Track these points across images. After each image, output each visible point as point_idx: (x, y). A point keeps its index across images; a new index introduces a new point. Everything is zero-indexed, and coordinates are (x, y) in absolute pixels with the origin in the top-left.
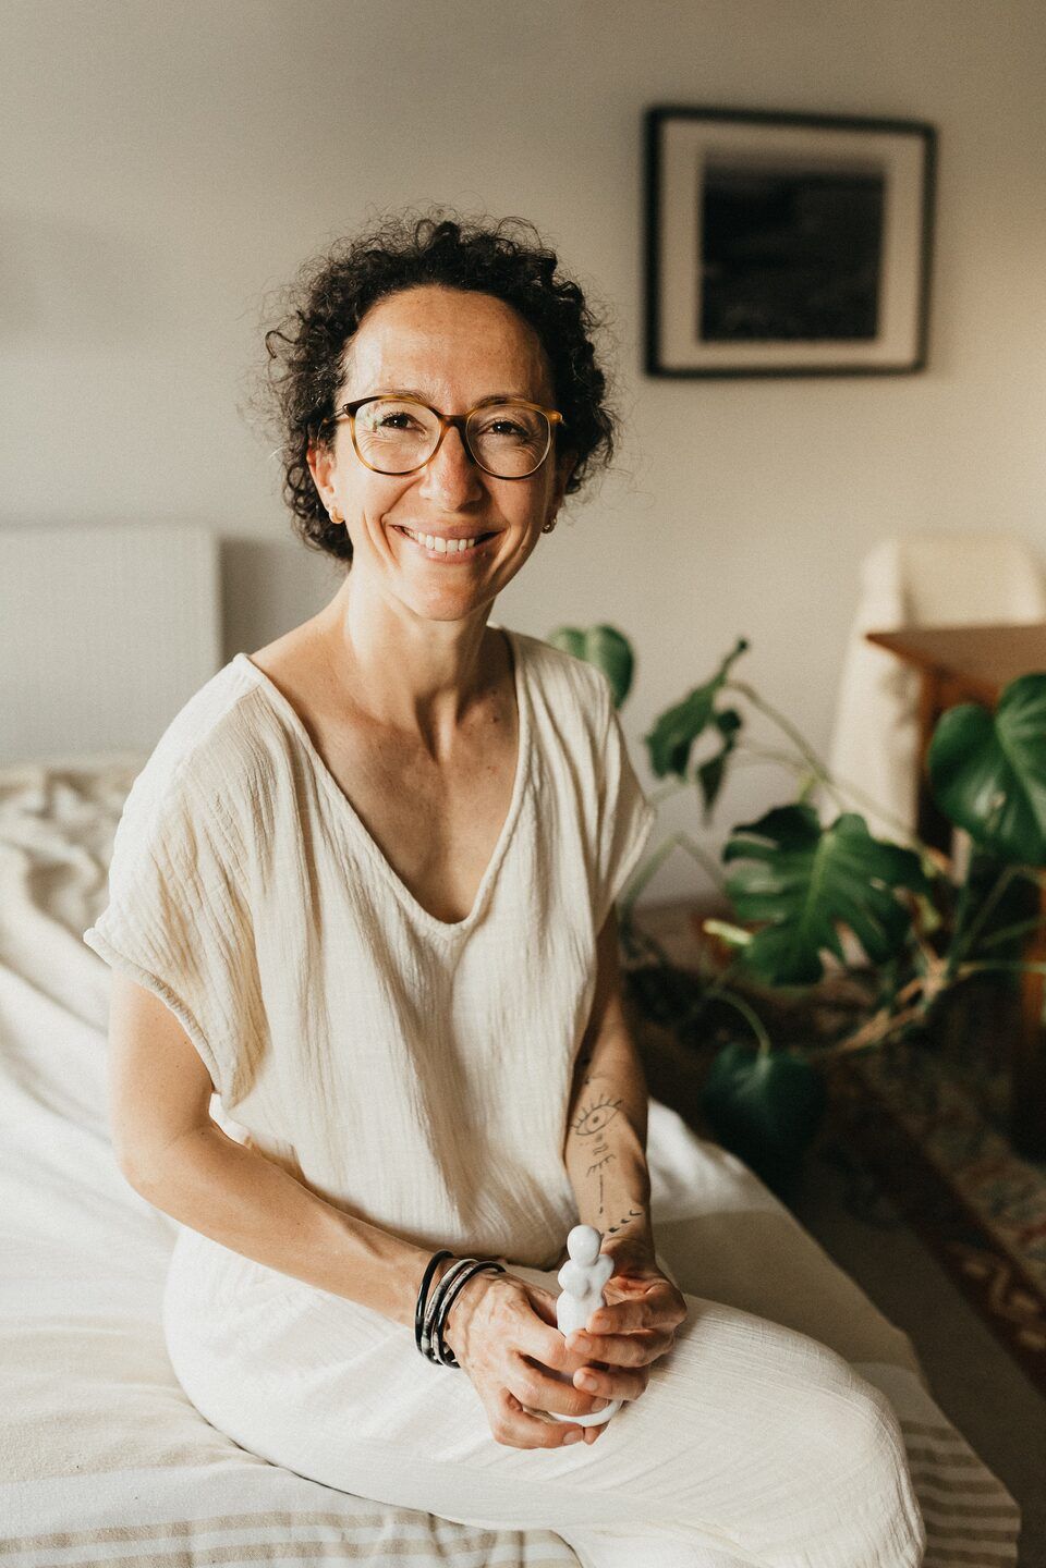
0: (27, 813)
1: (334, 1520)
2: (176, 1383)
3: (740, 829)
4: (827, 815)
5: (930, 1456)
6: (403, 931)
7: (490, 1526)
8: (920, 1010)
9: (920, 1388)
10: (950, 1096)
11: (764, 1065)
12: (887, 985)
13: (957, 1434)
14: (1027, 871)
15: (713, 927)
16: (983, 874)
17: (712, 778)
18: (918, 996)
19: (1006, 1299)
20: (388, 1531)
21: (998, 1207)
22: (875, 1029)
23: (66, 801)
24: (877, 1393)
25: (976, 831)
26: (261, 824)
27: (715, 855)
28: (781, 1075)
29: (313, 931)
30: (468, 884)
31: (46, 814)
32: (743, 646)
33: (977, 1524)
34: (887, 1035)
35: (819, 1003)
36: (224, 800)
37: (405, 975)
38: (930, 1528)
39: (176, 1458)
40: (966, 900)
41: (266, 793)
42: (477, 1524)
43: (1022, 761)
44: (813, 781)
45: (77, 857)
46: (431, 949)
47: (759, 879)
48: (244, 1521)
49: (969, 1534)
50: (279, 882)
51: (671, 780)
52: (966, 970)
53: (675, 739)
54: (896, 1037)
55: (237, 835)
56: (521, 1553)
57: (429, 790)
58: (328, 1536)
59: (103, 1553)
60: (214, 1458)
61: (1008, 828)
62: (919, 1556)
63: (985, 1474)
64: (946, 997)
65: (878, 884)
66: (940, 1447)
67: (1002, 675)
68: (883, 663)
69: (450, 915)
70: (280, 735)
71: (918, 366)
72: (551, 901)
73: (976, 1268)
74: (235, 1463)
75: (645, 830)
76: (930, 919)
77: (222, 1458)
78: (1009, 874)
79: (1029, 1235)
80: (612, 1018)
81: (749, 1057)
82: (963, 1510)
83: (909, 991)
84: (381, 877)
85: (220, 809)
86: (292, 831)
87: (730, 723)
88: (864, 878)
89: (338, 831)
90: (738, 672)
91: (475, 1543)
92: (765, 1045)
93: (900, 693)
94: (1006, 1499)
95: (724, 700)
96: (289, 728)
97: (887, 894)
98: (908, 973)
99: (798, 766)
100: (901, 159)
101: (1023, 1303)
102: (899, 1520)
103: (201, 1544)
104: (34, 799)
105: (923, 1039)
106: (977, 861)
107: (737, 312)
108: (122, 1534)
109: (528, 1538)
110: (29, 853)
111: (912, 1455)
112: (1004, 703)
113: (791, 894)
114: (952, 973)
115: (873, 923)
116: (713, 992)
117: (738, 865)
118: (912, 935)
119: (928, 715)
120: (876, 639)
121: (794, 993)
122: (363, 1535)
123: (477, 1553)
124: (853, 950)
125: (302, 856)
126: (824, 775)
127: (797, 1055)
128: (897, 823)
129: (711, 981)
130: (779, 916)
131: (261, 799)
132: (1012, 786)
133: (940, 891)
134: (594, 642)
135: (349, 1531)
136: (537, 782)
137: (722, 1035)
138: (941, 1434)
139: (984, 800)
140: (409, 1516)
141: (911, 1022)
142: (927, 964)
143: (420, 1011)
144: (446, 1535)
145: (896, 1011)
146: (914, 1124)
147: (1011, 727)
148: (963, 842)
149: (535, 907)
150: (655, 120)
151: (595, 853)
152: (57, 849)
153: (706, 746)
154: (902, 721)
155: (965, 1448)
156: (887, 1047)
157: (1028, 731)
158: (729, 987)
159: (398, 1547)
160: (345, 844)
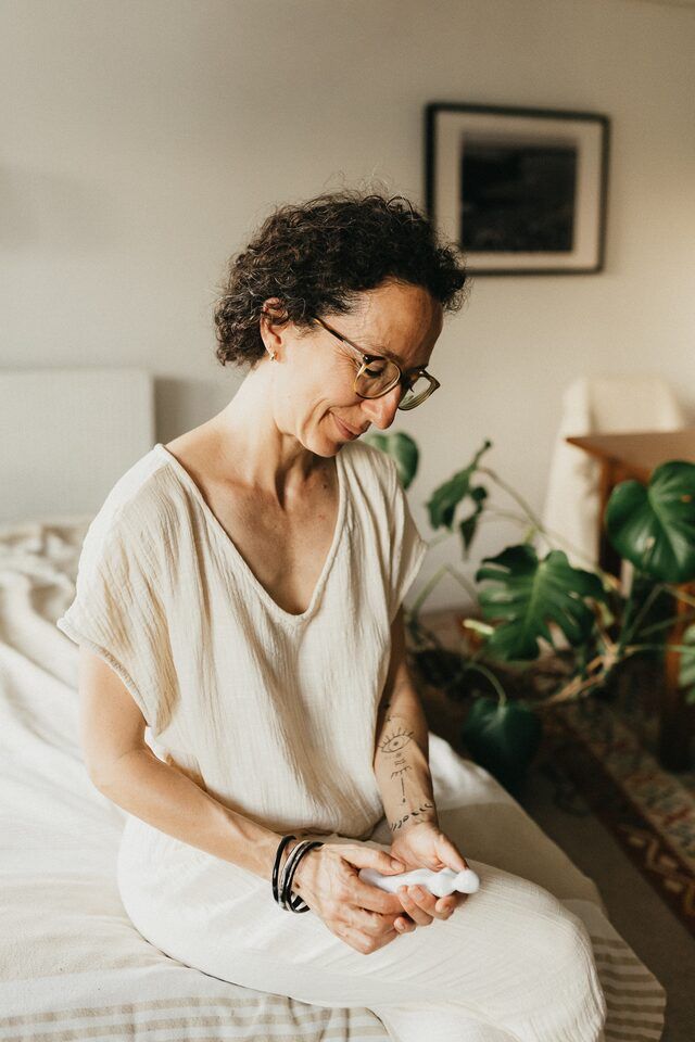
0: (30, 552)
1: (226, 1002)
2: (126, 916)
3: (486, 560)
4: (542, 552)
5: (608, 958)
6: (264, 620)
7: (327, 1005)
8: (601, 677)
9: (602, 916)
10: (620, 731)
11: (502, 711)
12: (580, 660)
13: (626, 944)
14: (668, 588)
15: (469, 624)
16: (641, 589)
17: (468, 529)
18: (600, 667)
19: (656, 860)
20: (262, 1009)
21: (651, 802)
22: (572, 689)
23: (55, 545)
24: (576, 919)
25: (636, 562)
26: (170, 551)
27: (471, 579)
28: (514, 718)
29: (206, 620)
30: (306, 589)
31: (42, 553)
32: (488, 445)
33: (639, 1002)
34: (581, 692)
35: (536, 672)
36: (145, 534)
37: (266, 648)
38: (609, 1005)
39: (124, 963)
40: (630, 606)
41: (173, 530)
42: (320, 1004)
43: (665, 517)
44: (533, 532)
45: (61, 580)
46: (283, 631)
47: (499, 592)
48: (169, 1003)
49: (634, 1009)
50: (183, 588)
51: (443, 530)
52: (630, 650)
53: (445, 504)
54: (586, 693)
55: (154, 557)
56: (347, 1023)
57: (279, 529)
58: (223, 1012)
59: (77, 1025)
60: (148, 963)
61: (657, 560)
62: (602, 1022)
63: (644, 970)
64: (617, 668)
65: (574, 595)
66: (614, 953)
67: (652, 463)
68: (578, 456)
69: (295, 610)
70: (183, 495)
71: (599, 269)
72: (361, 602)
73: (637, 841)
74: (164, 966)
75: (421, 558)
76: (608, 619)
77: (154, 963)
78: (657, 590)
79: (671, 819)
80: (402, 678)
81: (493, 706)
82: (629, 993)
83: (594, 664)
84: (250, 585)
85: (143, 541)
86: (190, 554)
87: (480, 494)
88: (565, 592)
89: (222, 555)
90: (484, 462)
91: (318, 1015)
92: (503, 699)
93: (588, 476)
94: (657, 986)
95: (476, 480)
96: (188, 489)
97: (580, 602)
98: (593, 653)
99: (524, 522)
100: (587, 137)
101: (667, 862)
102: (590, 999)
103: (140, 1018)
104: (35, 544)
105: (604, 695)
106: (636, 582)
107: (483, 234)
108: (90, 1013)
109: (352, 1012)
110: (31, 578)
111: (597, 957)
112: (654, 480)
113: (518, 602)
114: (621, 652)
115: (572, 621)
116: (471, 665)
117: (485, 584)
118: (596, 628)
119: (605, 490)
120: (572, 441)
121: (522, 666)
122: (245, 1012)
123: (319, 1022)
124: (559, 639)
125: (197, 571)
126: (540, 528)
127: (524, 706)
128: (586, 558)
129: (468, 659)
130: (511, 616)
131: (170, 534)
132: (659, 533)
133: (614, 601)
134: (393, 443)
135: (236, 1010)
136: (351, 526)
137: (475, 693)
138: (615, 944)
139: (642, 542)
140: (275, 999)
141: (595, 684)
142: (605, 647)
143: (276, 671)
144: (299, 1011)
145: (586, 677)
146: (598, 750)
147: (658, 495)
148: (628, 569)
149: (351, 604)
150: (432, 112)
151: (388, 572)
152: (49, 575)
153: (465, 509)
154: (589, 494)
155: (630, 953)
156: (580, 700)
157: (669, 497)
158: (479, 662)
159: (268, 1019)
160: (226, 563)
